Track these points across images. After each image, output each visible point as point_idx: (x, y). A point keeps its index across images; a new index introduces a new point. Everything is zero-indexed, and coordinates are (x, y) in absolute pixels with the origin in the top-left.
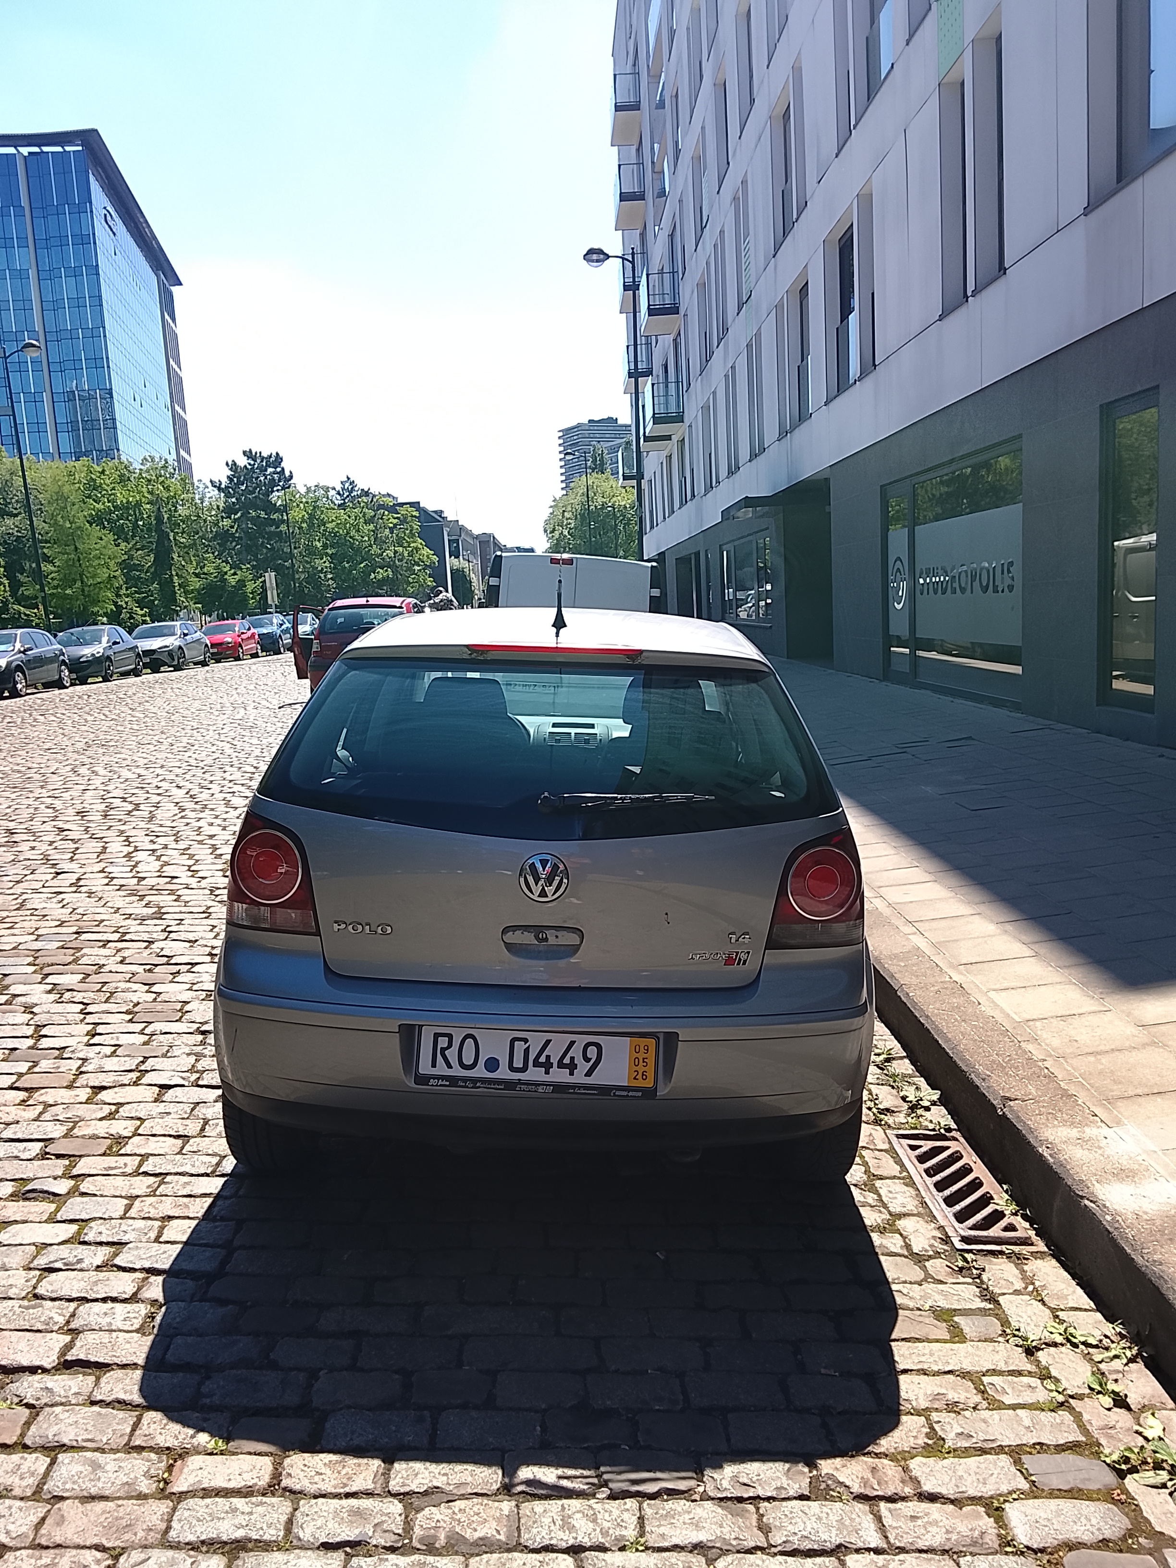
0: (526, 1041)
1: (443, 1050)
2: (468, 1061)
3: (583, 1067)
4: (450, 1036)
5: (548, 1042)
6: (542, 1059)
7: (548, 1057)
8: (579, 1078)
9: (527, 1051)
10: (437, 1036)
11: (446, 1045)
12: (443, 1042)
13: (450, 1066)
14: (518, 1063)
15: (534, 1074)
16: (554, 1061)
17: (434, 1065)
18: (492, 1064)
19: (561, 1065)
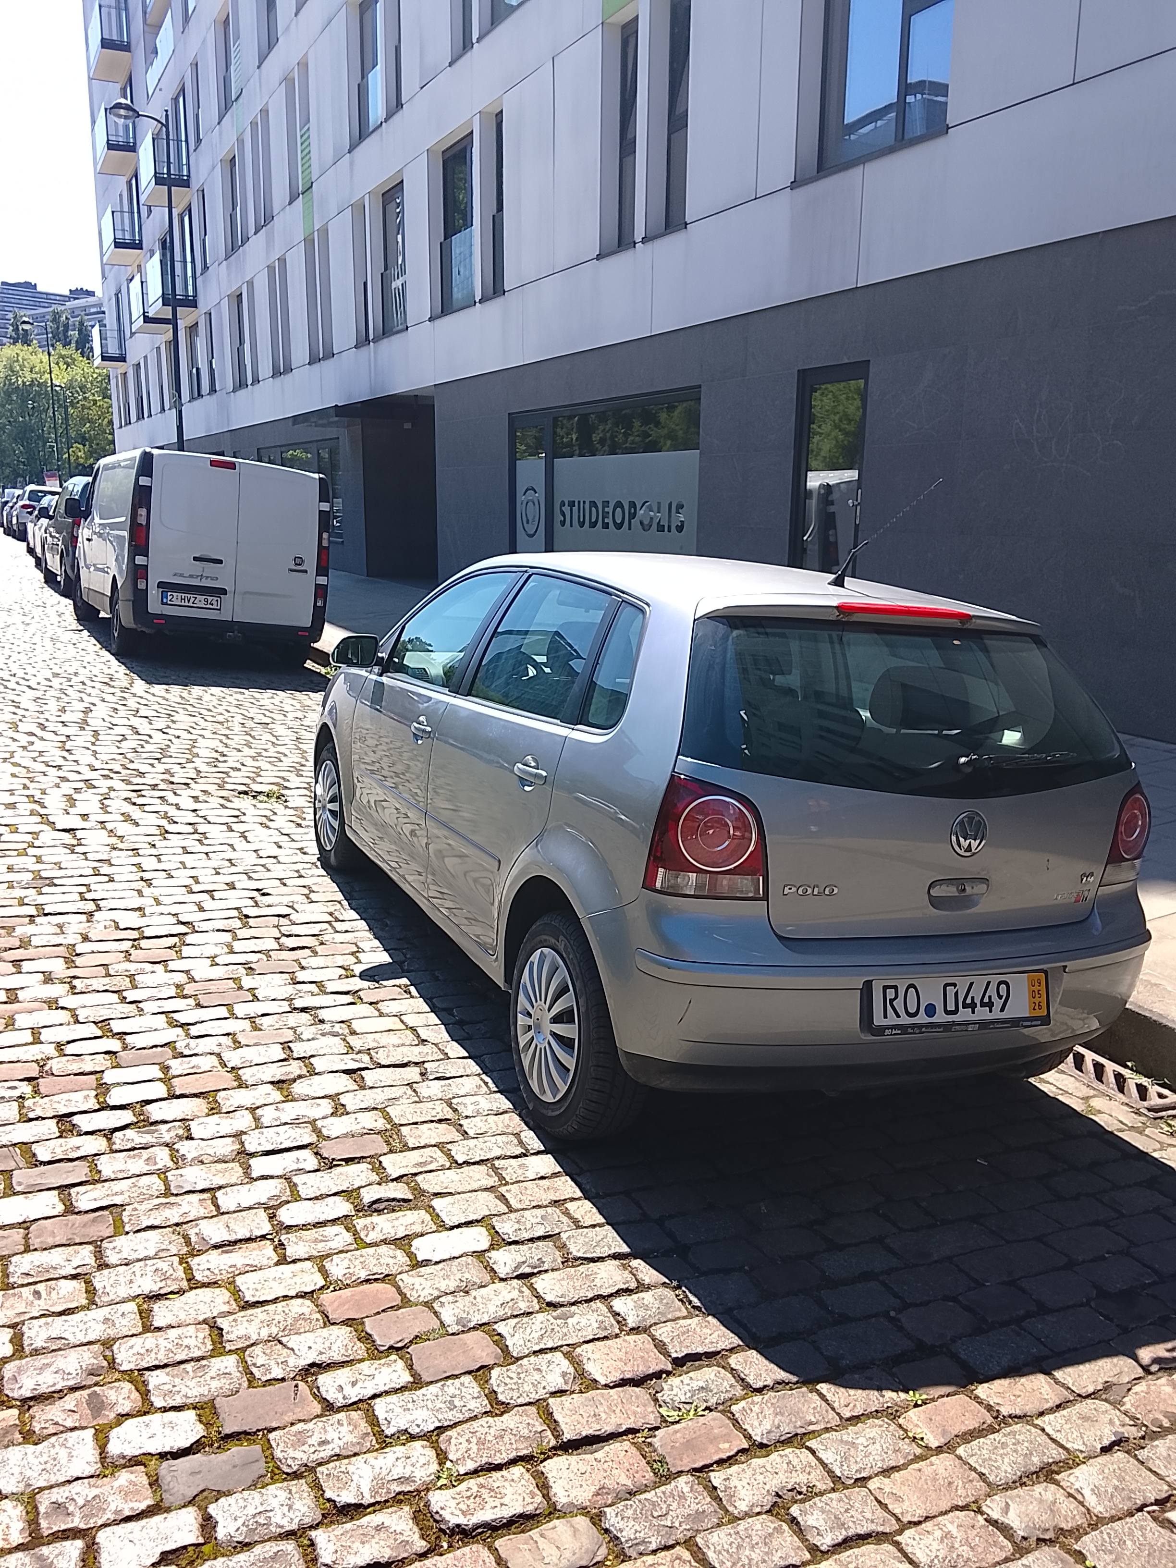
0: (955, 985)
1: (892, 1001)
2: (913, 1010)
3: (998, 1003)
4: (896, 988)
5: (971, 984)
6: (969, 1001)
7: (973, 998)
8: (996, 1014)
9: (956, 994)
10: (885, 988)
11: (893, 997)
12: (891, 993)
13: (898, 1016)
14: (951, 1007)
15: (964, 1015)
16: (977, 1001)
17: (885, 1017)
18: (931, 1010)
19: (983, 1005)
